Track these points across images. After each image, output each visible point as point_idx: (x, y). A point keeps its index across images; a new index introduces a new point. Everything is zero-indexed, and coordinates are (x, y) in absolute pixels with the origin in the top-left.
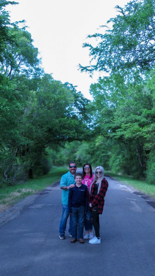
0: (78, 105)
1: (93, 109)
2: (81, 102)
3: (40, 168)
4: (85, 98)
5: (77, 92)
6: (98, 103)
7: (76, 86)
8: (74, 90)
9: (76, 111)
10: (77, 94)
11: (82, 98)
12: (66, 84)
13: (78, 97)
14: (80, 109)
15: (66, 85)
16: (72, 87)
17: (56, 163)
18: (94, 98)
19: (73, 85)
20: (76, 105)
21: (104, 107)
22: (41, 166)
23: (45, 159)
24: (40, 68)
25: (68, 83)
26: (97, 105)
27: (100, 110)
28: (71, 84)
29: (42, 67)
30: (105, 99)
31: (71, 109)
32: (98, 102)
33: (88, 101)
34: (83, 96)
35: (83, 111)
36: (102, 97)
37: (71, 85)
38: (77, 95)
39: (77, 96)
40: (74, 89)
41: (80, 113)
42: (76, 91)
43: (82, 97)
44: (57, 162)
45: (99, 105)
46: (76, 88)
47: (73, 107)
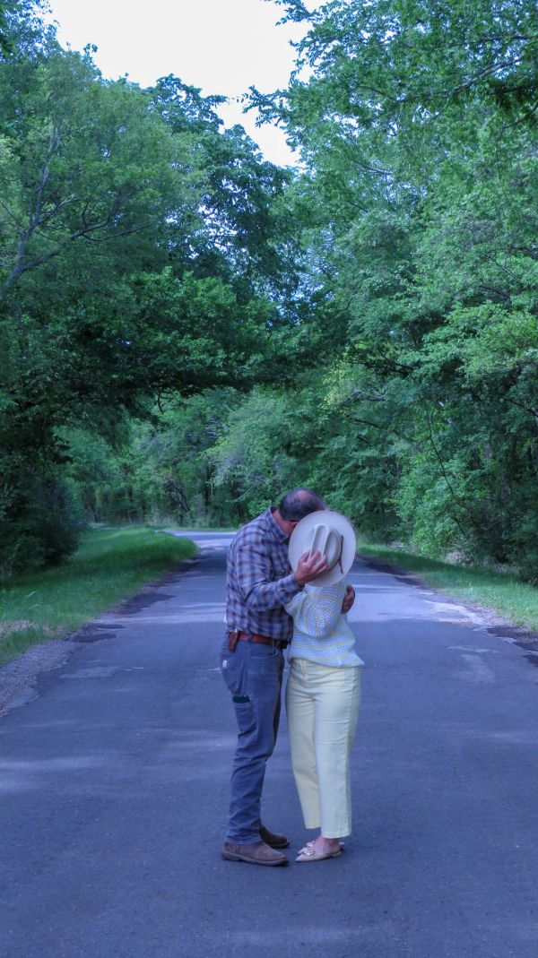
0: (229, 196)
1: (306, 216)
2: (243, 182)
3: (28, 533)
4: (266, 163)
5: (221, 130)
6: (327, 190)
9: (215, 229)
10: (222, 140)
11: (251, 163)
12: (167, 86)
13: (227, 157)
14: (242, 220)
16: (196, 98)
17: (99, 504)
18: (311, 162)
19: (203, 95)
20: (219, 201)
21: (365, 206)
22: (30, 523)
23: (50, 484)
24: (34, 26)
25: (178, 81)
26: (328, 199)
28: (188, 90)
29: (48, 20)
30: (366, 165)
31: (191, 218)
32: (331, 182)
33: (281, 176)
34: (255, 153)
35: (256, 229)
36: (353, 158)
37: (192, 92)
38: (223, 147)
39: (222, 153)
40: (205, 112)
41: (239, 242)
42: (217, 122)
43: (251, 157)
45: (334, 202)
47: (202, 209)
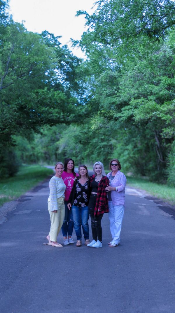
0: (63, 66)
1: (87, 72)
2: (67, 63)
3: (4, 167)
4: (75, 56)
5: (61, 46)
6: (93, 65)
7: (60, 37)
8: (57, 43)
9: (59, 76)
10: (61, 49)
11: (70, 57)
12: (44, 33)
13: (63, 54)
14: (67, 74)
15: (45, 36)
16: (53, 37)
17: (25, 158)
18: (88, 56)
19: (55, 36)
20: (61, 67)
21: (104, 70)
22: (5, 164)
23: (11, 153)
24: (6, 15)
25: (47, 32)
26: (93, 67)
27: (97, 74)
28: (51, 34)
29: (10, 13)
30: (105, 57)
31: (52, 73)
32: (95, 62)
33: (79, 60)
34: (71, 53)
35: (71, 76)
38: (62, 52)
39: (61, 54)
40: (56, 41)
41: (66, 80)
42: (60, 44)
43: (70, 55)
44: (27, 156)
45: (95, 68)
46: (59, 39)
47: (56, 70)
